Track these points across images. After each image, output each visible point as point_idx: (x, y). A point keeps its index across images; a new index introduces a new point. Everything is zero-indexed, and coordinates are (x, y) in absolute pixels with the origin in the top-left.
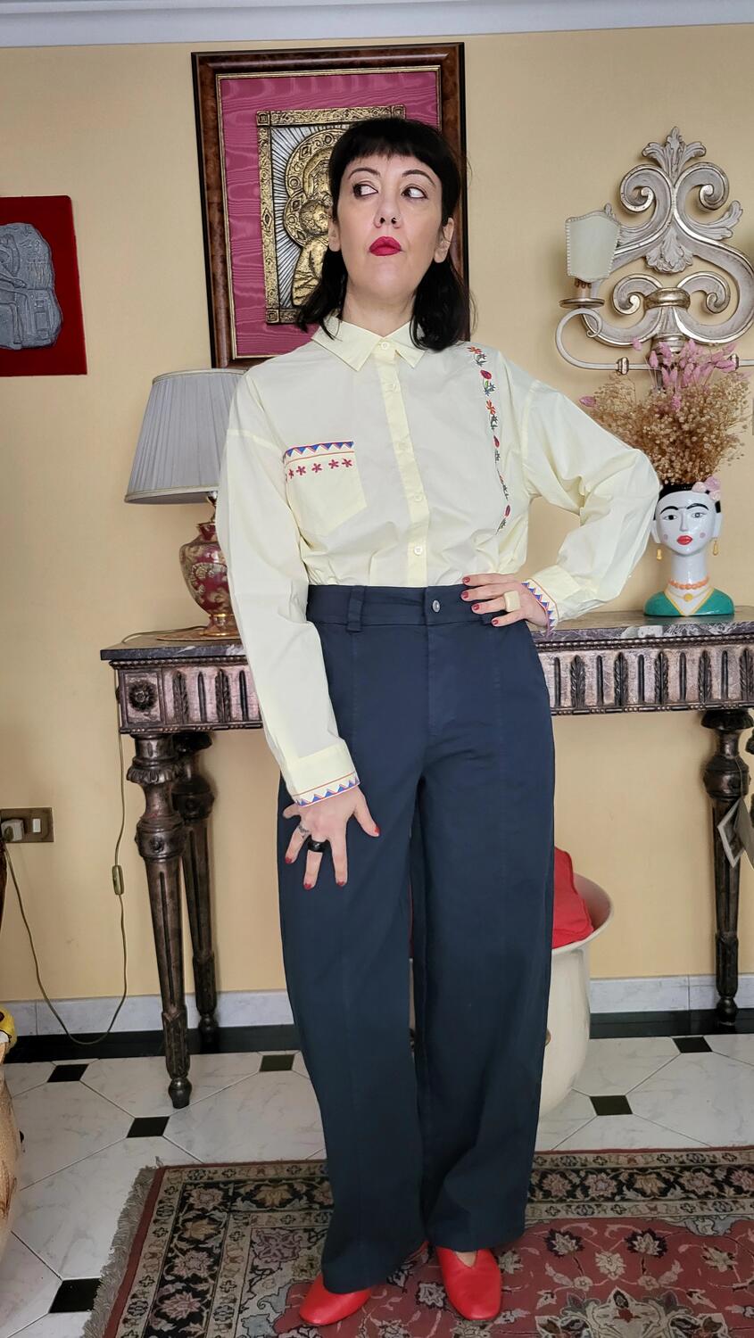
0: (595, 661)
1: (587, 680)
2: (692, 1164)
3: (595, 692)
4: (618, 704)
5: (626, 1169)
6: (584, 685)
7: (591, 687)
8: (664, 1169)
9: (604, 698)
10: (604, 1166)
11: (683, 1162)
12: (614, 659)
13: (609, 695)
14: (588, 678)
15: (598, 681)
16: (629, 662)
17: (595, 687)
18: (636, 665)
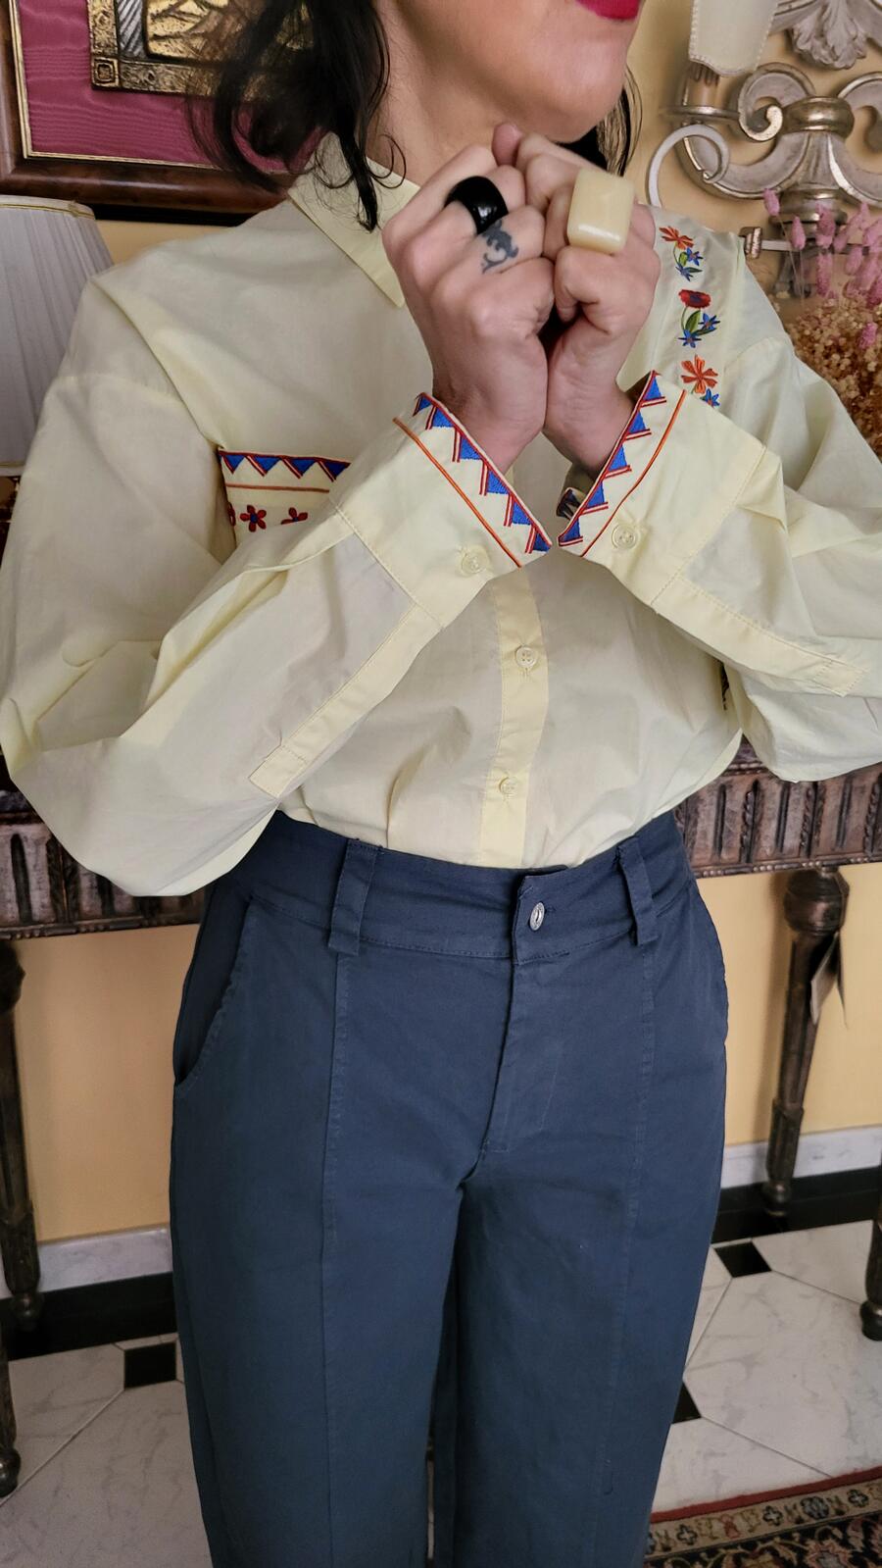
0: (716, 793)
1: (700, 825)
2: (814, 1522)
3: (710, 843)
4: (743, 860)
5: (727, 1547)
6: (695, 833)
7: (705, 833)
8: (778, 1539)
9: (723, 850)
10: (695, 1546)
11: (799, 1521)
12: (745, 791)
13: (729, 848)
14: (703, 820)
15: (717, 825)
16: (768, 794)
17: (711, 835)
18: (777, 798)
